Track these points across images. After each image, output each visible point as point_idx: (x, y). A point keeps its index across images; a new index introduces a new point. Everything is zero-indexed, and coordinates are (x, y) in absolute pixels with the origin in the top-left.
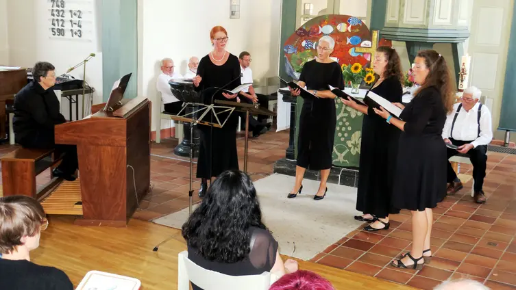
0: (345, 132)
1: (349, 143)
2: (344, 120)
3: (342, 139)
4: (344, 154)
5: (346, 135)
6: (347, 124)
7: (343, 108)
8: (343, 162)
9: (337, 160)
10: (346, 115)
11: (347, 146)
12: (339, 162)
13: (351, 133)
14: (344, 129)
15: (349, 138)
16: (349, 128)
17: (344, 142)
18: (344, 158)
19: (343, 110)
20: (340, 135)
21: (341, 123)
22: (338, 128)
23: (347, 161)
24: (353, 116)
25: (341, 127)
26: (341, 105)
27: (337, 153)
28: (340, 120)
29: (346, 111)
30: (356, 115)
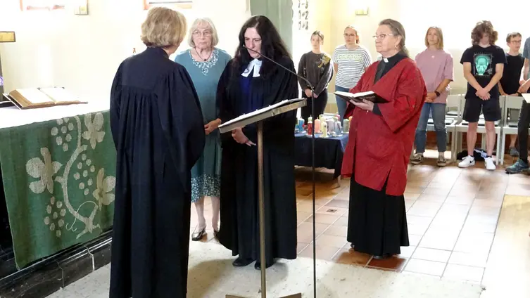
0: (88, 178)
1: (96, 194)
2: (84, 158)
3: (86, 192)
4: (91, 218)
5: (90, 183)
6: (89, 162)
7: (79, 137)
8: (94, 230)
9: (84, 232)
10: (85, 147)
11: (94, 200)
12: (88, 233)
13: (93, 176)
14: (85, 174)
15: (94, 186)
16: (93, 170)
17: (90, 196)
18: (95, 222)
19: (79, 140)
20: (82, 185)
21: (80, 166)
22: (77, 176)
23: (98, 225)
24: (93, 146)
25: (81, 172)
26: (74, 133)
27: (82, 219)
28: (79, 159)
29: (84, 142)
30: (97, 143)
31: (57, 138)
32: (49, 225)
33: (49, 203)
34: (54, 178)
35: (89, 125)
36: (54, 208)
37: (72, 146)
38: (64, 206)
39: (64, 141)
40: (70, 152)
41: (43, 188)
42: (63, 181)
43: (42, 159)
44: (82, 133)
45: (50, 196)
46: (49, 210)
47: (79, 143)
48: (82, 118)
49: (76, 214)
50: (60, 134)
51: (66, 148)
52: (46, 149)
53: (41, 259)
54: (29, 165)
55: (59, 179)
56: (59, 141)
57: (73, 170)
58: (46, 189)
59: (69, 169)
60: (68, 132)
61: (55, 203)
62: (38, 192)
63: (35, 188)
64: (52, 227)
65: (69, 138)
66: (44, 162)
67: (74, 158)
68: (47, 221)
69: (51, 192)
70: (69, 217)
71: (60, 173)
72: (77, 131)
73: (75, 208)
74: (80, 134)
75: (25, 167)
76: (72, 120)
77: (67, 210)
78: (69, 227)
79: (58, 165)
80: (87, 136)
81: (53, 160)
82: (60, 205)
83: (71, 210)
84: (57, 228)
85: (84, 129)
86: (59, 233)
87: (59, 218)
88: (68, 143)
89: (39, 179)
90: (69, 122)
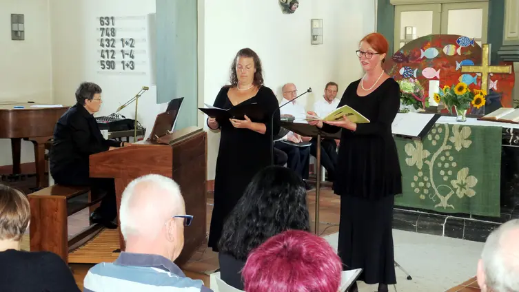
0: (449, 169)
1: (454, 183)
2: (448, 154)
3: (445, 179)
4: (448, 196)
5: (450, 173)
6: (451, 158)
7: (446, 139)
8: (447, 208)
9: (439, 205)
10: (450, 147)
11: (452, 187)
12: (442, 207)
13: (456, 170)
14: (447, 165)
15: (454, 177)
16: (454, 165)
17: (448, 182)
18: (449, 202)
19: (445, 141)
20: (442, 173)
21: (443, 159)
22: (440, 165)
23: (451, 206)
24: (458, 148)
25: (443, 163)
26: (442, 135)
27: (439, 196)
28: (443, 154)
29: (449, 143)
30: (463, 147)
31: (429, 135)
32: (414, 188)
33: (417, 175)
34: (424, 160)
35: (456, 132)
36: (421, 179)
37: (440, 143)
38: (429, 181)
40: (437, 147)
41: (414, 163)
42: (431, 164)
44: (449, 137)
45: (419, 170)
46: (416, 179)
47: (445, 143)
48: (451, 127)
49: (436, 190)
50: (431, 133)
51: (434, 143)
54: (407, 147)
55: (427, 162)
57: (438, 160)
58: (416, 165)
59: (435, 158)
60: (437, 133)
61: (422, 177)
62: (410, 165)
63: (409, 162)
64: (417, 190)
65: (437, 137)
66: (416, 149)
67: (439, 152)
68: (413, 185)
69: (420, 168)
70: (431, 190)
71: (429, 158)
72: (445, 134)
73: (436, 186)
74: (447, 136)
76: (442, 126)
77: (431, 184)
78: (431, 196)
79: (427, 153)
80: (452, 140)
81: (424, 149)
82: (426, 179)
83: (434, 186)
84: (422, 193)
85: (451, 134)
86: (422, 197)
87: (425, 187)
88: (437, 141)
89: (411, 157)
90: (439, 127)
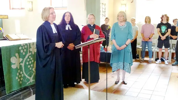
0: (31, 64)
2: (30, 57)
3: (30, 69)
4: (32, 77)
5: (32, 66)
6: (31, 59)
7: (29, 50)
8: (33, 82)
9: (29, 82)
10: (30, 54)
11: (33, 71)
12: (31, 82)
14: (30, 62)
16: (33, 61)
19: (28, 51)
20: (29, 66)
21: (28, 60)
22: (27, 63)
23: (34, 80)
24: (33, 53)
25: (29, 62)
26: (27, 49)
27: (29, 78)
28: (28, 58)
29: (30, 52)
30: (34, 52)
31: (21, 50)
32: (18, 79)
33: (18, 72)
34: (20, 63)
35: (32, 46)
36: (20, 74)
38: (23, 73)
39: (24, 51)
40: (25, 55)
42: (23, 65)
43: (16, 57)
44: (29, 49)
45: (18, 70)
46: (18, 74)
47: (28, 52)
48: (30, 44)
49: (27, 76)
50: (22, 49)
51: (24, 54)
52: (17, 54)
53: (14, 91)
54: (12, 59)
56: (22, 51)
58: (17, 67)
59: (25, 61)
60: (25, 48)
61: (20, 72)
62: (14, 68)
63: (13, 67)
65: (25, 50)
66: (16, 58)
67: (26, 57)
68: (17, 78)
69: (19, 68)
70: (24, 77)
71: (22, 62)
72: (28, 48)
73: (27, 74)
75: (10, 60)
76: (26, 44)
77: (24, 75)
78: (24, 80)
79: (21, 59)
80: (31, 50)
81: (19, 57)
83: (25, 75)
84: (20, 80)
85: (30, 47)
86: (21, 82)
87: (21, 77)
88: (25, 52)
89: (15, 64)
90: (25, 45)
